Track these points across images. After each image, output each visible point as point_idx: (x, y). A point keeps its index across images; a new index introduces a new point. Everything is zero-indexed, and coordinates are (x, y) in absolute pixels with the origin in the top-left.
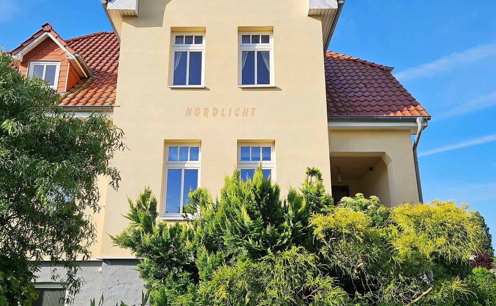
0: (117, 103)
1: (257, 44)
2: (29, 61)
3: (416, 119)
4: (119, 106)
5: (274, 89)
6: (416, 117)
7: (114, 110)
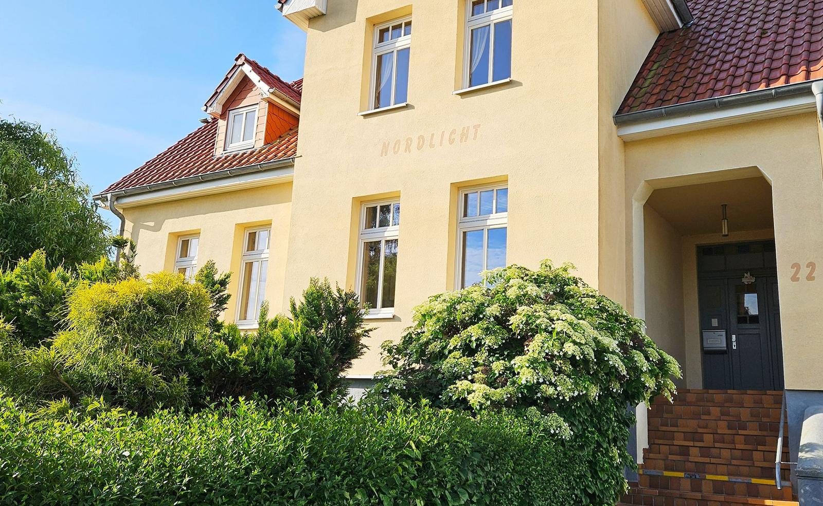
0: (298, 154)
1: (494, 11)
2: (228, 111)
3: (810, 88)
4: (301, 156)
5: (510, 85)
6: (809, 84)
7: (296, 164)
